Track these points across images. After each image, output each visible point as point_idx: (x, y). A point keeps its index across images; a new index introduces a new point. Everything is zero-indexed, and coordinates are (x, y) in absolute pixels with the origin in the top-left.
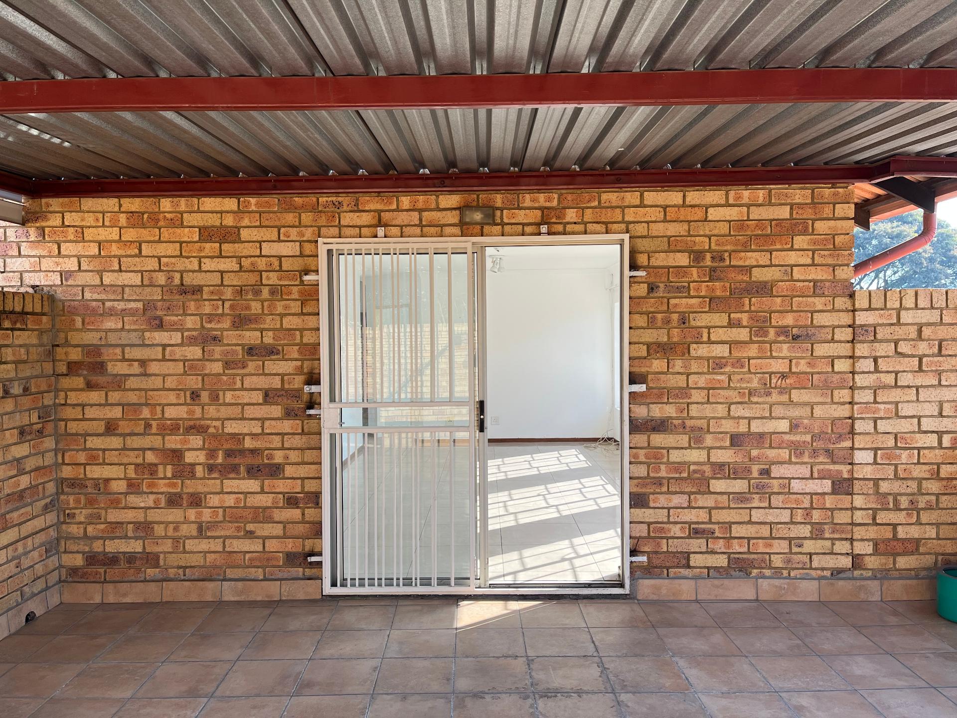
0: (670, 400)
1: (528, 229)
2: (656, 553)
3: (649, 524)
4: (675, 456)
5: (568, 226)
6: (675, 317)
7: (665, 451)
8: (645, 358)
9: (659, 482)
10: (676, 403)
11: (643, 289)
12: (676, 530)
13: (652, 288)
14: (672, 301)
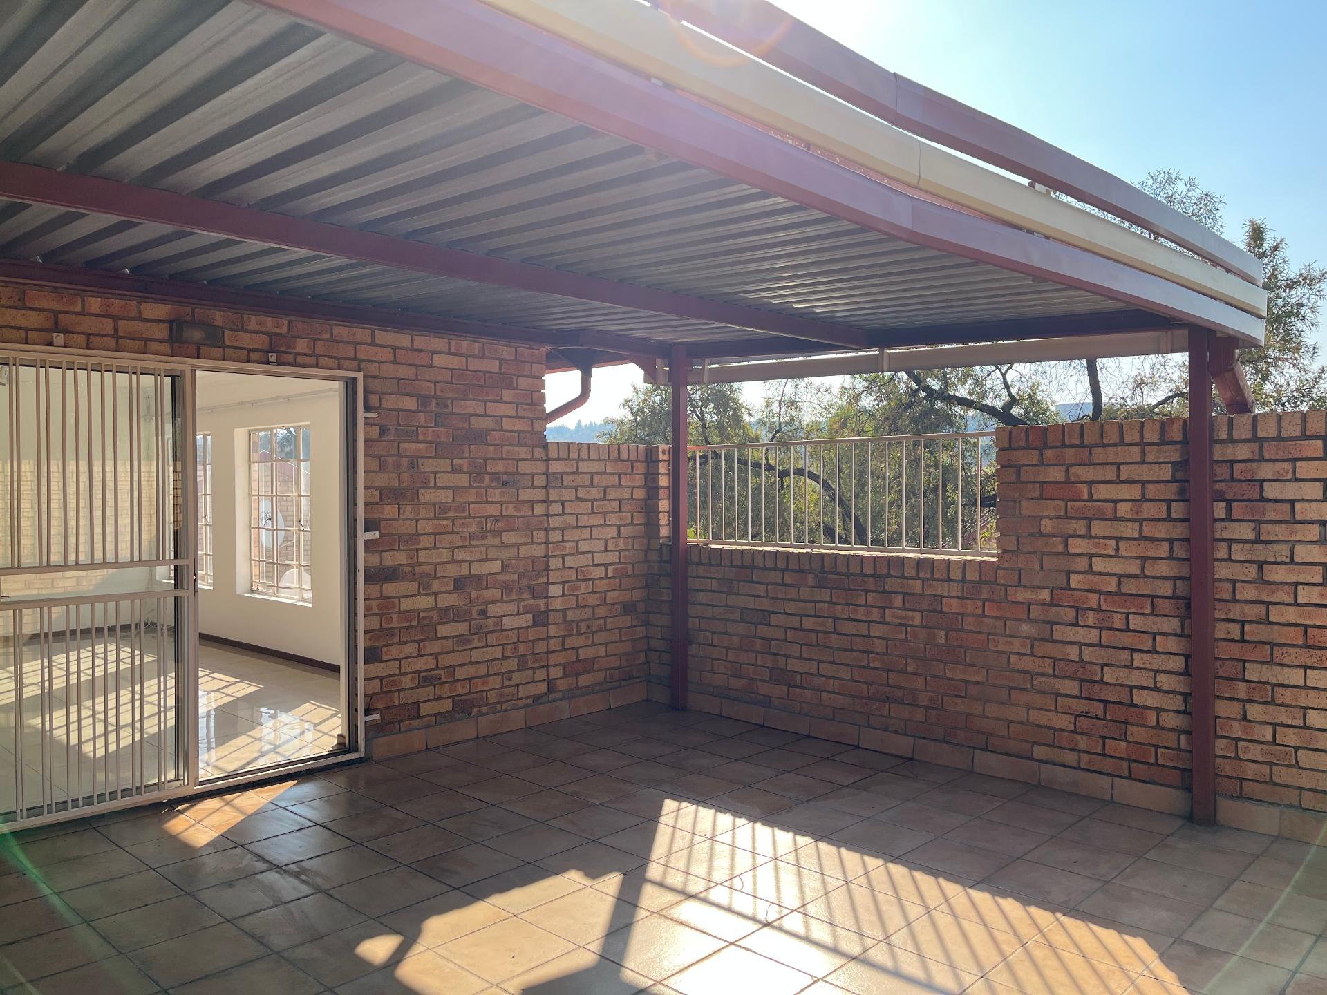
0: (401, 547)
1: (254, 356)
2: (388, 708)
3: (381, 679)
4: (406, 605)
5: (299, 357)
6: (405, 461)
7: (396, 601)
8: (377, 504)
9: (390, 633)
10: (407, 550)
11: (375, 432)
12: (407, 681)
13: (383, 431)
14: (403, 445)
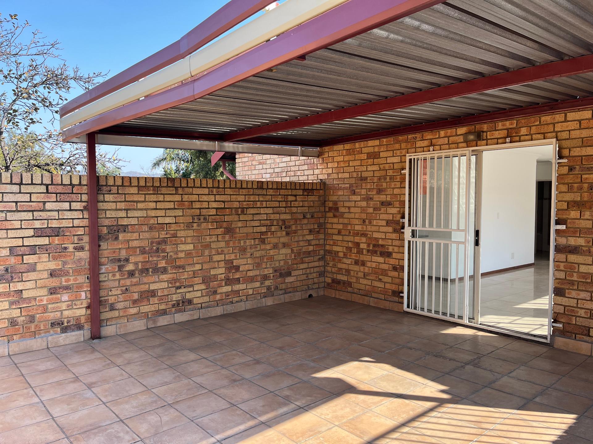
0: (581, 235)
1: (500, 141)
2: (569, 324)
3: (565, 306)
4: (583, 269)
5: (522, 137)
6: (586, 186)
7: (576, 265)
8: (566, 210)
9: (572, 283)
10: (586, 237)
11: (565, 170)
12: (582, 313)
13: (571, 169)
14: (584, 176)
